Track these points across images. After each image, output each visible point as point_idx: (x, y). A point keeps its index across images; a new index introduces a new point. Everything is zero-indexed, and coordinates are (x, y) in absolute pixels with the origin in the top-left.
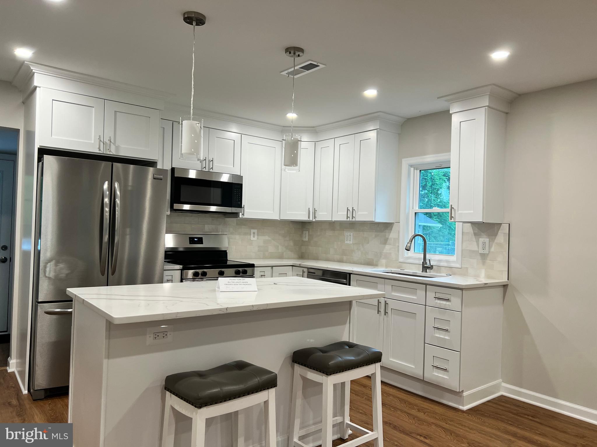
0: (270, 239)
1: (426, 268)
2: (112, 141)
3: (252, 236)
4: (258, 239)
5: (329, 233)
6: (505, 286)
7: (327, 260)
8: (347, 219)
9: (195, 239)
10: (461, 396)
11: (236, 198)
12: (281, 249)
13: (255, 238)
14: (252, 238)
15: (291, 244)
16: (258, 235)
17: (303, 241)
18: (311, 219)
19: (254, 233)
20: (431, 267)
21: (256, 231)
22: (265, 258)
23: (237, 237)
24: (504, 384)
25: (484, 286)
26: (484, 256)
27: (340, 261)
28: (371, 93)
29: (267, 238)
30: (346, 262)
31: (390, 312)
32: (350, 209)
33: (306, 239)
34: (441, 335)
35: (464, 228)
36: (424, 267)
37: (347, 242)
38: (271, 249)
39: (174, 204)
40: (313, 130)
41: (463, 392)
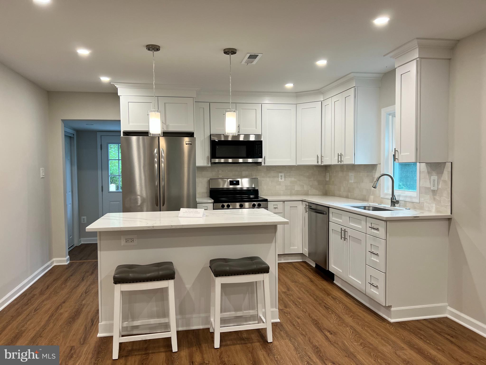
0: (295, 180)
1: (394, 202)
2: (164, 122)
3: (280, 178)
4: (285, 180)
5: (340, 174)
6: (449, 220)
8: (338, 163)
9: (234, 182)
10: (390, 310)
11: (258, 152)
12: (306, 188)
13: (283, 180)
14: (280, 180)
15: (316, 183)
16: (285, 177)
17: (326, 181)
18: (320, 163)
19: (281, 176)
20: (398, 202)
21: (283, 174)
22: (291, 194)
23: (268, 179)
24: (449, 308)
25: (414, 219)
26: (434, 192)
28: (322, 63)
29: (293, 179)
31: (348, 238)
32: (340, 154)
33: (328, 179)
34: (374, 258)
35: (421, 167)
36: (392, 202)
37: (351, 181)
38: (297, 188)
39: (212, 159)
40: (319, 92)
41: (390, 307)
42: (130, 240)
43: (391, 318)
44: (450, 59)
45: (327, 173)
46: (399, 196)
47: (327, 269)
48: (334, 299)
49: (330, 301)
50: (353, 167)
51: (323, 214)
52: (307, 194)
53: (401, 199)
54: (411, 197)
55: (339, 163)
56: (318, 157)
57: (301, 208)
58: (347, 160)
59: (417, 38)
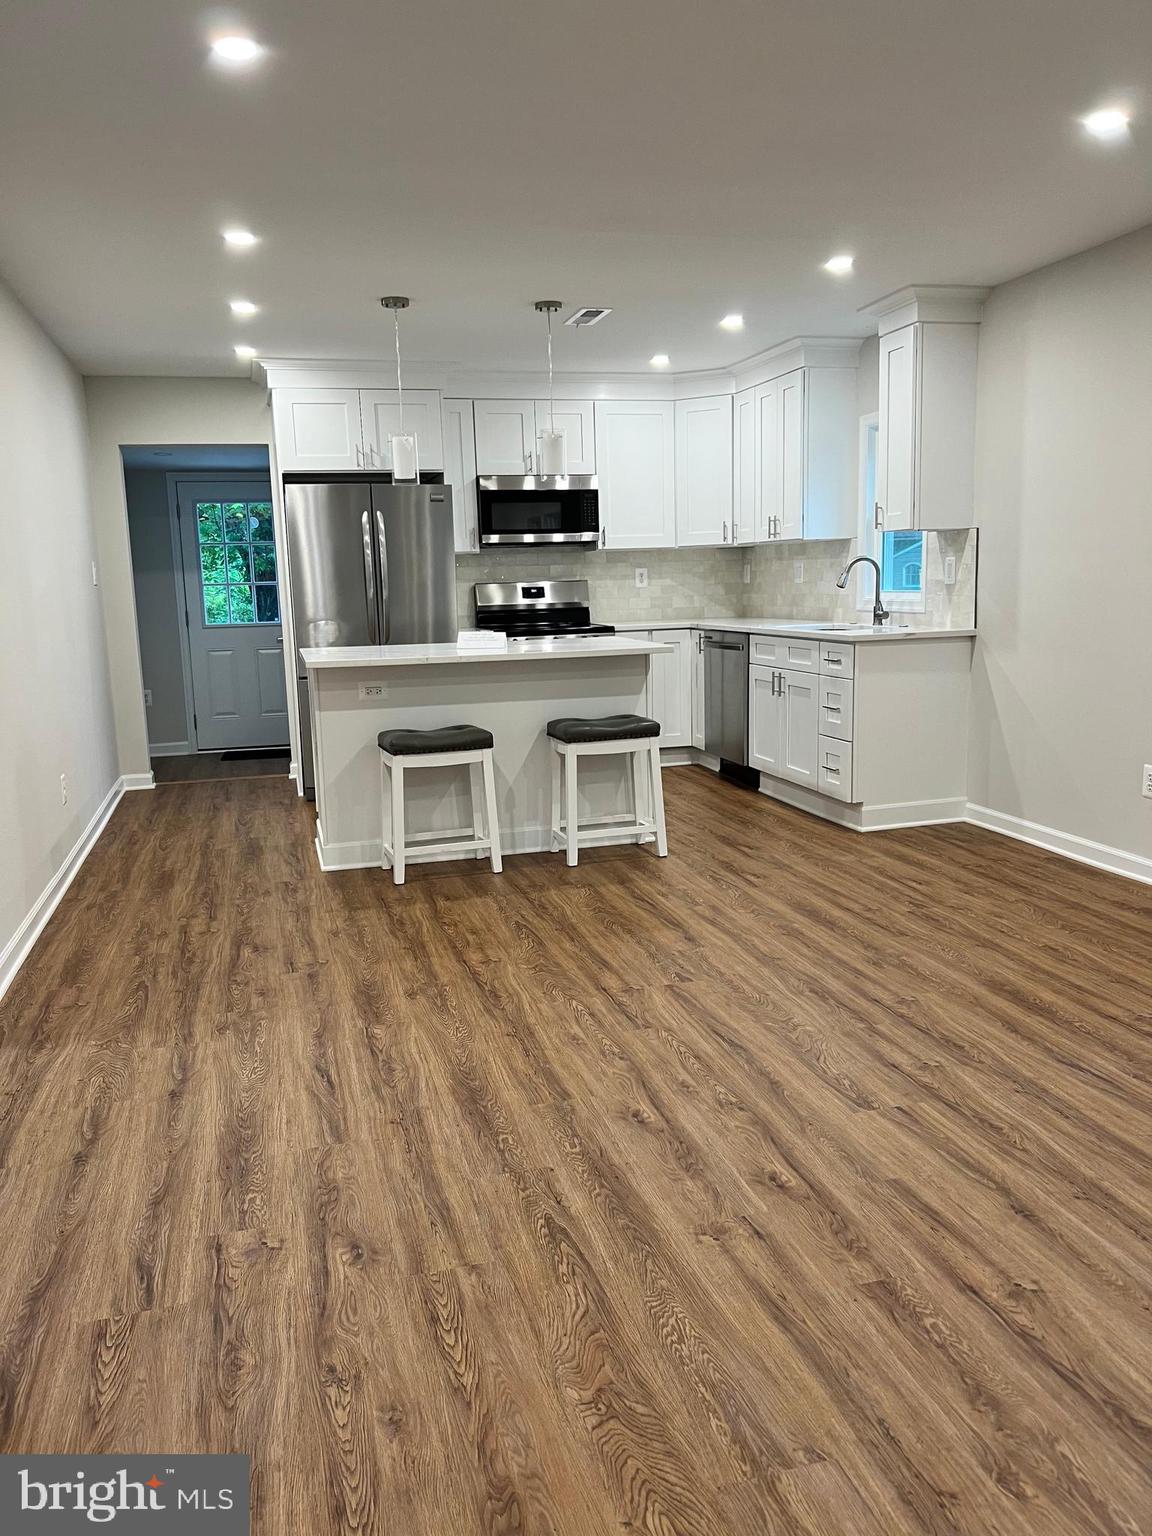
0: (674, 584)
1: (879, 617)
2: (375, 449)
3: (637, 581)
4: (649, 584)
5: (776, 566)
6: (973, 638)
7: (775, 617)
8: (769, 538)
9: (533, 591)
10: (860, 812)
11: (587, 515)
12: (697, 601)
13: (645, 584)
14: (638, 585)
15: (721, 591)
16: (649, 577)
17: (744, 584)
18: (730, 542)
19: (642, 575)
20: (886, 615)
21: (644, 571)
22: (664, 618)
23: (610, 583)
24: (969, 805)
26: (949, 588)
27: (790, 617)
28: (732, 323)
29: (668, 582)
30: (797, 619)
31: (787, 691)
32: (772, 519)
33: (747, 580)
34: (833, 719)
35: (929, 541)
36: (875, 615)
37: (797, 581)
38: (678, 602)
39: (483, 536)
40: (724, 373)
41: (860, 804)
42: (374, 691)
43: (861, 825)
44: (979, 323)
45: (745, 566)
46: (890, 603)
47: (746, 764)
48: (759, 811)
49: (749, 814)
50: (801, 548)
51: (738, 648)
52: (700, 617)
53: (895, 608)
54: (911, 603)
55: (772, 538)
56: (725, 526)
57: (689, 644)
58: (789, 532)
59: (913, 286)
